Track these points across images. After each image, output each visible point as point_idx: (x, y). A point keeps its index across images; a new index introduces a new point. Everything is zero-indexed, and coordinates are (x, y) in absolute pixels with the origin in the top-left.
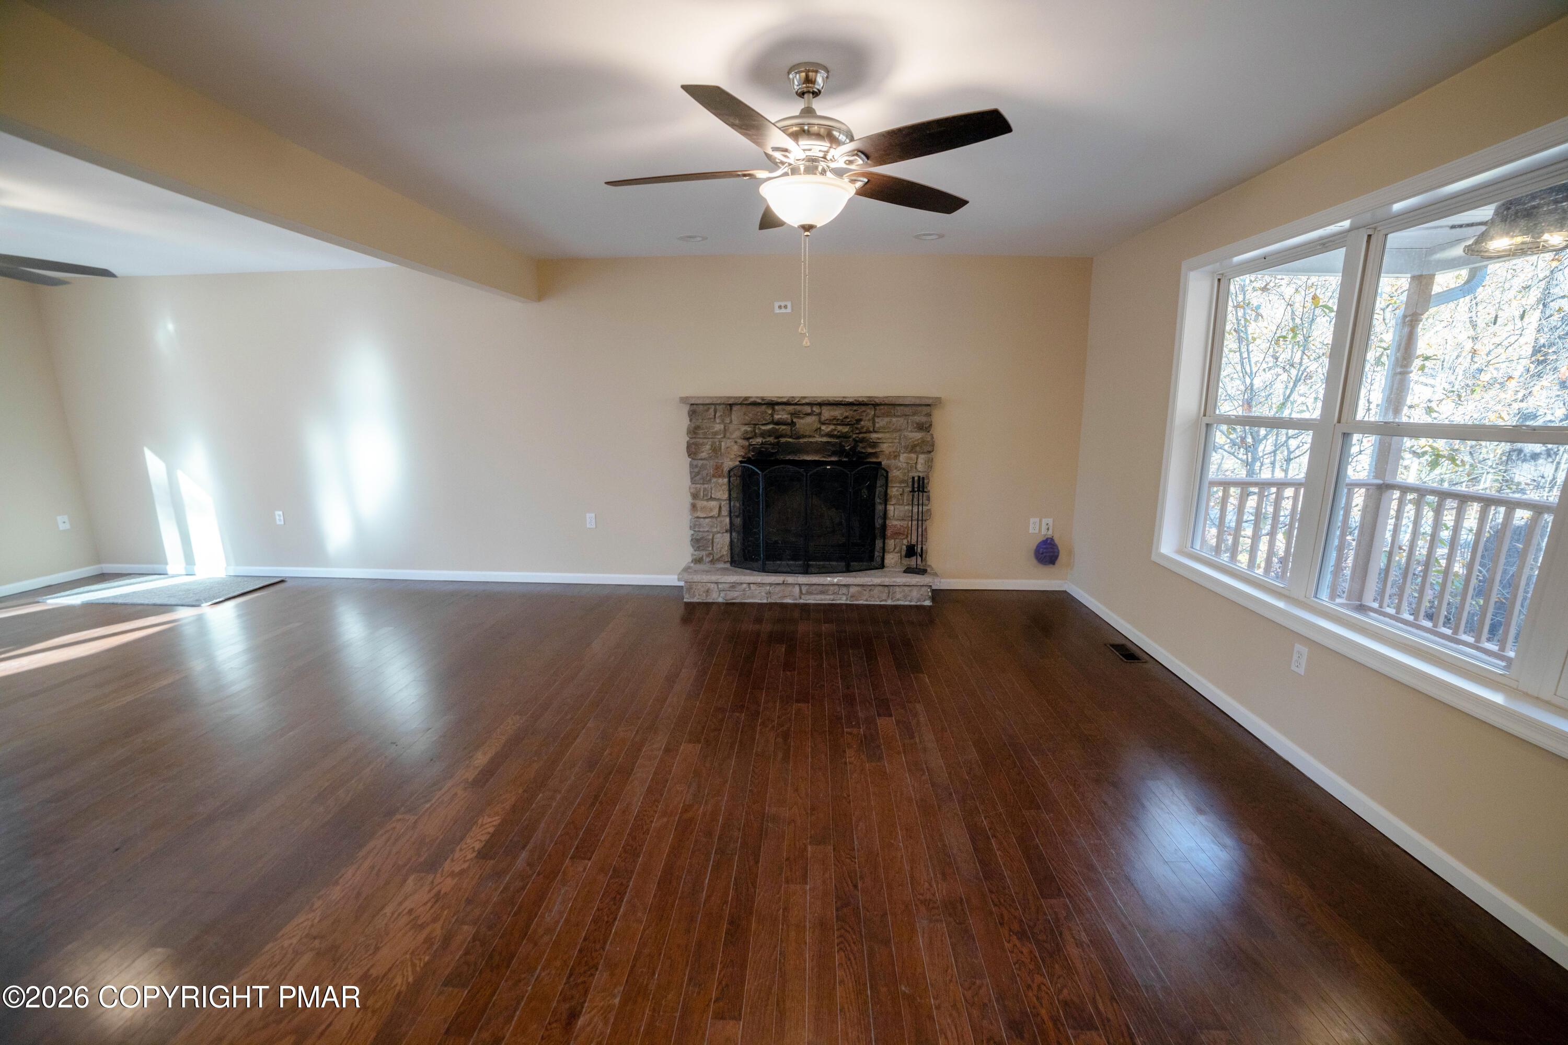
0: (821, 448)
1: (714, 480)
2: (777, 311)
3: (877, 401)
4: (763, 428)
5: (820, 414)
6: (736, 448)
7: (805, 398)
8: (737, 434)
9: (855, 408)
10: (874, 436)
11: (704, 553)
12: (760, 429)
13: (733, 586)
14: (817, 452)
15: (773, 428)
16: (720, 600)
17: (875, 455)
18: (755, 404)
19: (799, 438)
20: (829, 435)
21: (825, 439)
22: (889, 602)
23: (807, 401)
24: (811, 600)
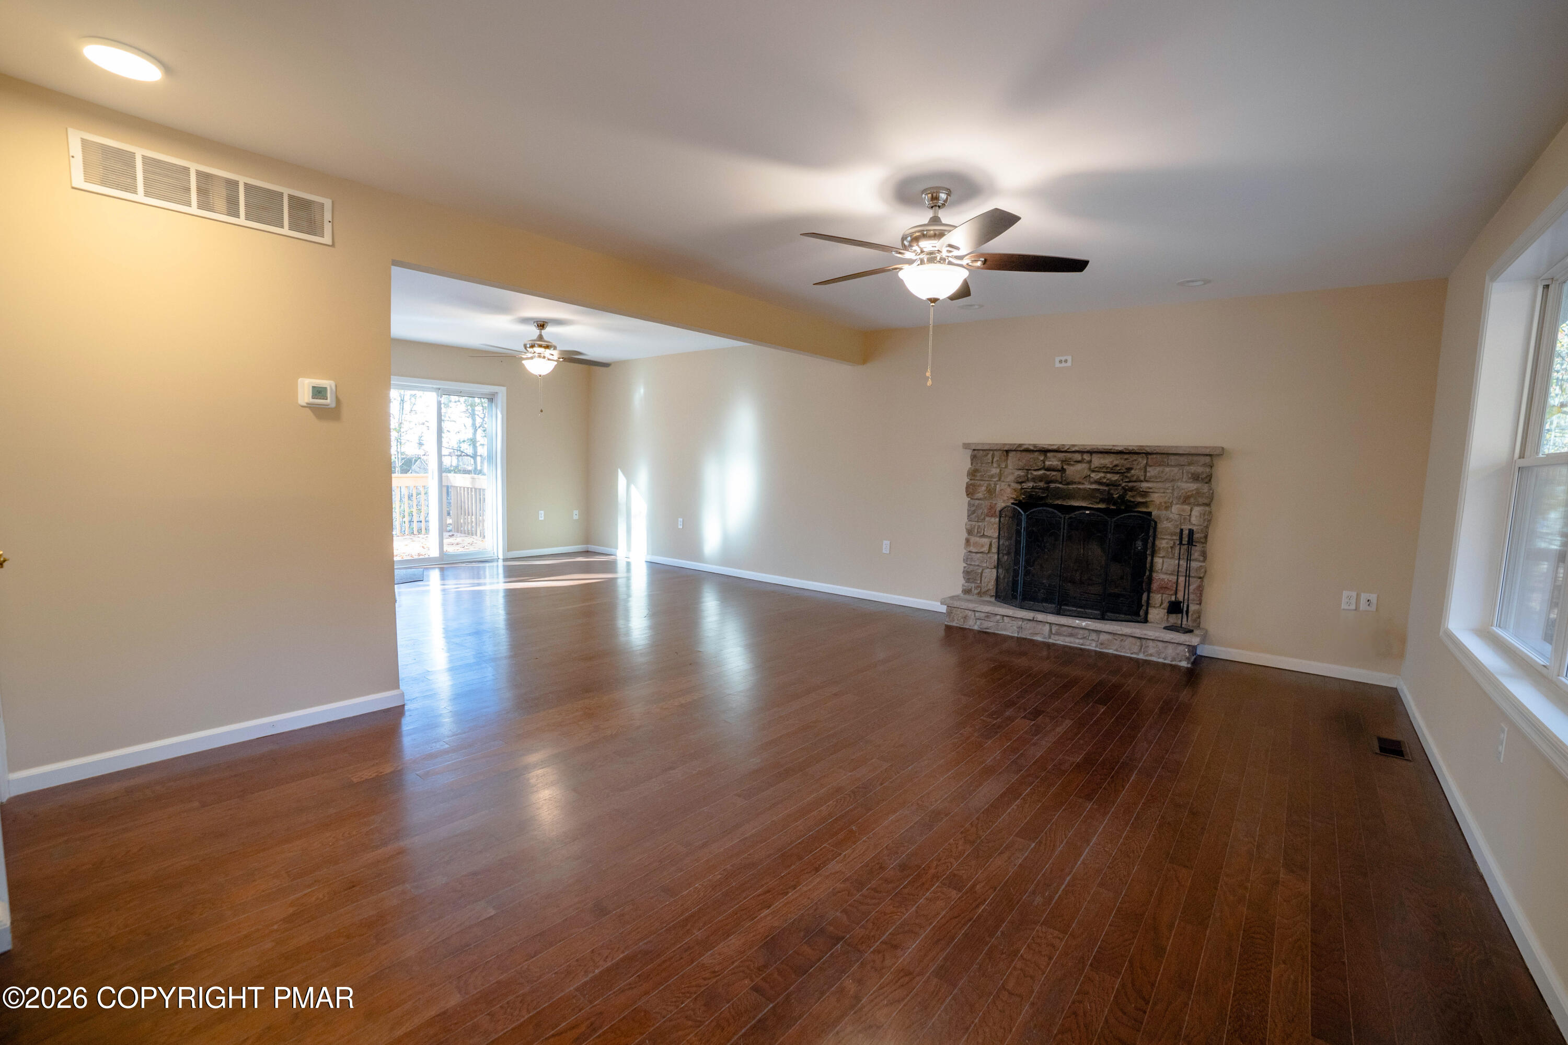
0: (1090, 495)
1: (987, 519)
2: (1058, 365)
3: (1149, 450)
4: (1035, 473)
5: (1090, 462)
6: (1009, 490)
7: (1074, 446)
8: (1011, 478)
9: (1126, 456)
10: (1145, 485)
11: (973, 585)
12: (1032, 474)
13: (989, 616)
14: (1084, 498)
15: (1044, 474)
16: (976, 628)
17: (1145, 504)
18: (1027, 450)
19: (1068, 484)
20: (1098, 482)
21: (1094, 486)
22: (1141, 656)
23: (1077, 448)
24: (1060, 641)
